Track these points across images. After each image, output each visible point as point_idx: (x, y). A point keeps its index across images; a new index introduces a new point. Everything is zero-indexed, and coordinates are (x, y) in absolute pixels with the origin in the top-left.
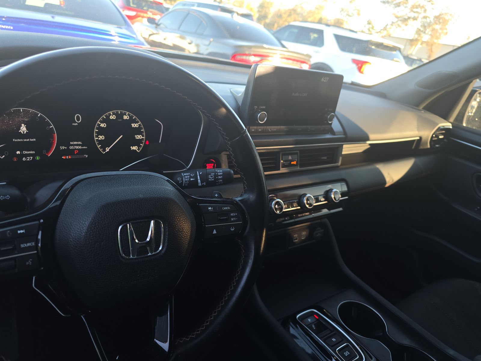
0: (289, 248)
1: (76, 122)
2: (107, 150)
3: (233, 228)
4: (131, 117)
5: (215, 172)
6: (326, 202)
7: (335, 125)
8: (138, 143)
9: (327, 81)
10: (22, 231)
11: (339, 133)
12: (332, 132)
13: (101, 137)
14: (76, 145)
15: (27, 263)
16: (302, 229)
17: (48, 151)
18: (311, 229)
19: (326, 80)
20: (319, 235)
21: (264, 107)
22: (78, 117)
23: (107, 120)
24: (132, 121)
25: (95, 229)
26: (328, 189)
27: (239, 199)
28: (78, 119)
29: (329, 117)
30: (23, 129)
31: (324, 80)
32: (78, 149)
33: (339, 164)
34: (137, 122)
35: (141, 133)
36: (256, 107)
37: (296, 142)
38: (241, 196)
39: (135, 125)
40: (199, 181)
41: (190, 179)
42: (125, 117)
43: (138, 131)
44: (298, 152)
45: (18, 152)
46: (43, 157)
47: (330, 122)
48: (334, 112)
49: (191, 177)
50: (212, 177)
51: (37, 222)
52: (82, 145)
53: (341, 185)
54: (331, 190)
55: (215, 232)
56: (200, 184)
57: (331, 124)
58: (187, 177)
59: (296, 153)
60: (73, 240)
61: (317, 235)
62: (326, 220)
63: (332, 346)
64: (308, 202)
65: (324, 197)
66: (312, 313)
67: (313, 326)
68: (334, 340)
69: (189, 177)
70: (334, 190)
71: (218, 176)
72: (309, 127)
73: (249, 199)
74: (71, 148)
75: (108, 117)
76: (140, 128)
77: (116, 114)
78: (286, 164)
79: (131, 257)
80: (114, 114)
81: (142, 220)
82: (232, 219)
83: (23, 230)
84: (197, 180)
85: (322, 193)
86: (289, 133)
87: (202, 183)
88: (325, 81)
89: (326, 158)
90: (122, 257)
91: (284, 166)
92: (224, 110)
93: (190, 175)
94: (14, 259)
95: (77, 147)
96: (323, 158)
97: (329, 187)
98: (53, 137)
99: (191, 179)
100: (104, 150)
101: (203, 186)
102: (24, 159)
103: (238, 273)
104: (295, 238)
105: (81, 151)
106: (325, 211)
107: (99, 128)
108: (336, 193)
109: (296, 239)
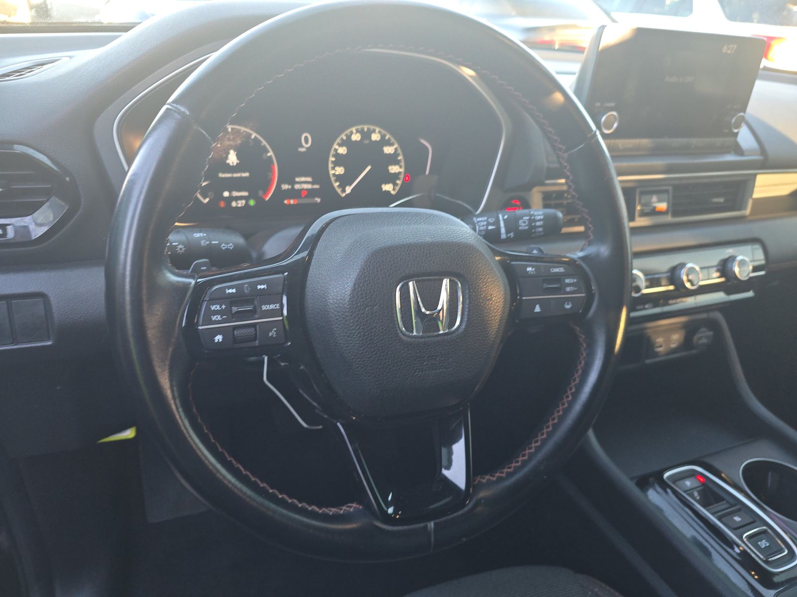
0: (648, 361)
1: (302, 146)
2: (348, 190)
3: (568, 304)
4: (383, 137)
5: (531, 215)
6: (722, 280)
7: (745, 138)
8: (392, 178)
9: (733, 51)
10: (262, 287)
11: (752, 152)
12: (738, 149)
13: (340, 170)
14: (304, 183)
15: (270, 334)
16: (671, 329)
17: (266, 192)
18: (690, 330)
19: (731, 50)
20: (704, 341)
21: (613, 104)
22: (306, 138)
23: (347, 143)
24: (384, 142)
25: (364, 285)
26: (726, 256)
27: (581, 254)
28: (307, 142)
29: (733, 120)
30: (232, 159)
31: (728, 49)
32: (306, 189)
33: (747, 212)
34: (392, 145)
35: (397, 162)
36: (598, 104)
37: (669, 169)
38: (582, 250)
39: (389, 150)
40: (503, 230)
41: (487, 228)
42: (375, 137)
43: (393, 159)
44: (670, 188)
45: (226, 194)
46: (259, 200)
47: (736, 131)
48: (744, 111)
49: (489, 224)
50: (525, 222)
51: (281, 275)
52: (312, 183)
53: (753, 250)
54: (732, 258)
55: (538, 309)
56: (503, 236)
57: (737, 133)
58: (482, 224)
59: (666, 191)
60: (334, 302)
61: (700, 342)
62: (718, 316)
63: (736, 529)
64: (690, 277)
65: (718, 271)
66: (693, 474)
67: (696, 494)
68: (737, 519)
69: (485, 223)
70: (739, 258)
71: (535, 221)
72: (694, 141)
73: (597, 255)
74: (297, 187)
75: (349, 137)
76: (396, 154)
77: (361, 132)
78: (647, 209)
79: (415, 333)
80: (357, 131)
81: (430, 278)
82: (568, 289)
83: (264, 285)
84: (499, 229)
85: (715, 262)
86: (656, 152)
87: (507, 232)
88: (729, 52)
89: (721, 200)
90: (402, 332)
91: (643, 214)
92: (558, 97)
93: (487, 220)
94: (254, 325)
95: (306, 186)
96: (715, 200)
97: (729, 251)
98: (271, 170)
99: (490, 228)
100: (344, 191)
101: (508, 241)
102: (234, 204)
103: (575, 380)
104: (659, 344)
105: (311, 193)
106: (719, 297)
107: (337, 155)
108: (742, 263)
109: (661, 346)
